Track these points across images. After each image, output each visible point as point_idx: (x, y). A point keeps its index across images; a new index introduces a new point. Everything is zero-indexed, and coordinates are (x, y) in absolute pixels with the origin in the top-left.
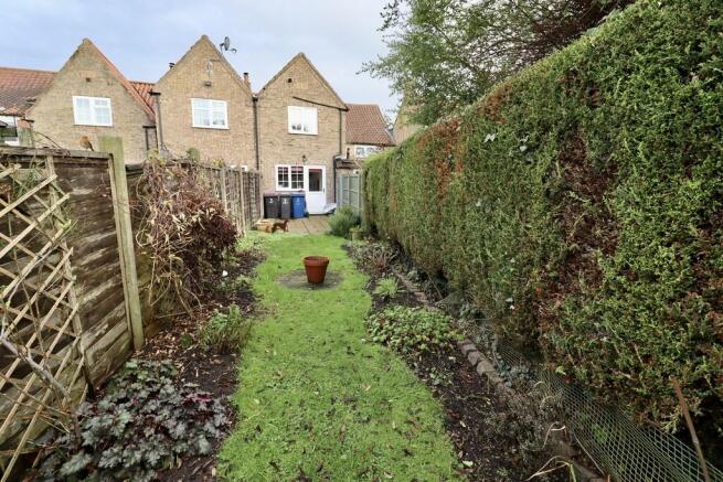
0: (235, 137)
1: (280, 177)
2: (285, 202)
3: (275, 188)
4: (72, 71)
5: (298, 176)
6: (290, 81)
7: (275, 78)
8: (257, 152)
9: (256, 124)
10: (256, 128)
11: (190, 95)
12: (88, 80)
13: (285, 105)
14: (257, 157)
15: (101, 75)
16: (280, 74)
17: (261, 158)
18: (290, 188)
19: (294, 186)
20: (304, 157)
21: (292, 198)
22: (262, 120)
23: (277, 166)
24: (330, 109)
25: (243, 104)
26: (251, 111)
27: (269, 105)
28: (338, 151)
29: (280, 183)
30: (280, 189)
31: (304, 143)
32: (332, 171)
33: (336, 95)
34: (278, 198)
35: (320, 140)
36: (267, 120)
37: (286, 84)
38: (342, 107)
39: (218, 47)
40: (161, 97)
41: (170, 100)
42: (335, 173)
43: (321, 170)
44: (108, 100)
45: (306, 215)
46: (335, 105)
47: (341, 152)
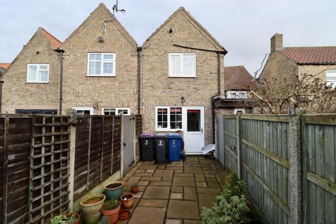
0: (121, 83)
1: (160, 118)
2: (161, 143)
3: (154, 129)
4: (30, 48)
5: (176, 117)
6: (171, 31)
7: (158, 30)
8: (139, 95)
9: (139, 71)
10: (139, 75)
11: (87, 51)
12: (38, 53)
13: (166, 53)
14: (139, 99)
15: (46, 49)
16: (162, 26)
17: (143, 101)
18: (169, 129)
19: (173, 126)
20: (182, 98)
21: (167, 140)
22: (145, 67)
23: (157, 108)
24: (208, 53)
25: (129, 55)
26: (135, 59)
27: (151, 54)
28: (217, 92)
29: (159, 124)
30: (159, 130)
31: (183, 85)
32: (210, 112)
33: (214, 40)
34: (154, 140)
35: (199, 81)
36: (149, 67)
37: (168, 35)
38: (220, 50)
39: (111, 11)
40: (64, 54)
41: (71, 56)
42: (214, 114)
43: (200, 110)
44: (48, 65)
45: (183, 157)
46: (212, 49)
47: (219, 92)
